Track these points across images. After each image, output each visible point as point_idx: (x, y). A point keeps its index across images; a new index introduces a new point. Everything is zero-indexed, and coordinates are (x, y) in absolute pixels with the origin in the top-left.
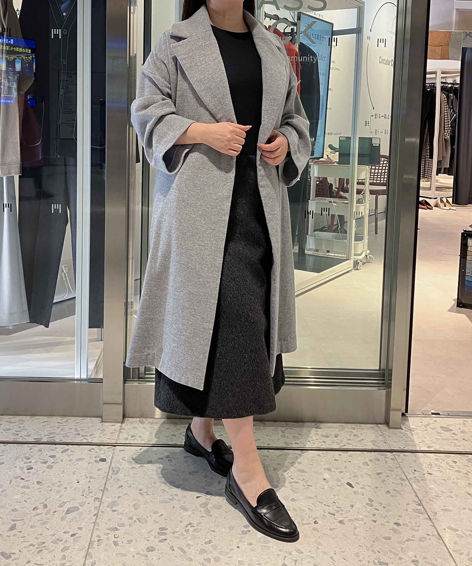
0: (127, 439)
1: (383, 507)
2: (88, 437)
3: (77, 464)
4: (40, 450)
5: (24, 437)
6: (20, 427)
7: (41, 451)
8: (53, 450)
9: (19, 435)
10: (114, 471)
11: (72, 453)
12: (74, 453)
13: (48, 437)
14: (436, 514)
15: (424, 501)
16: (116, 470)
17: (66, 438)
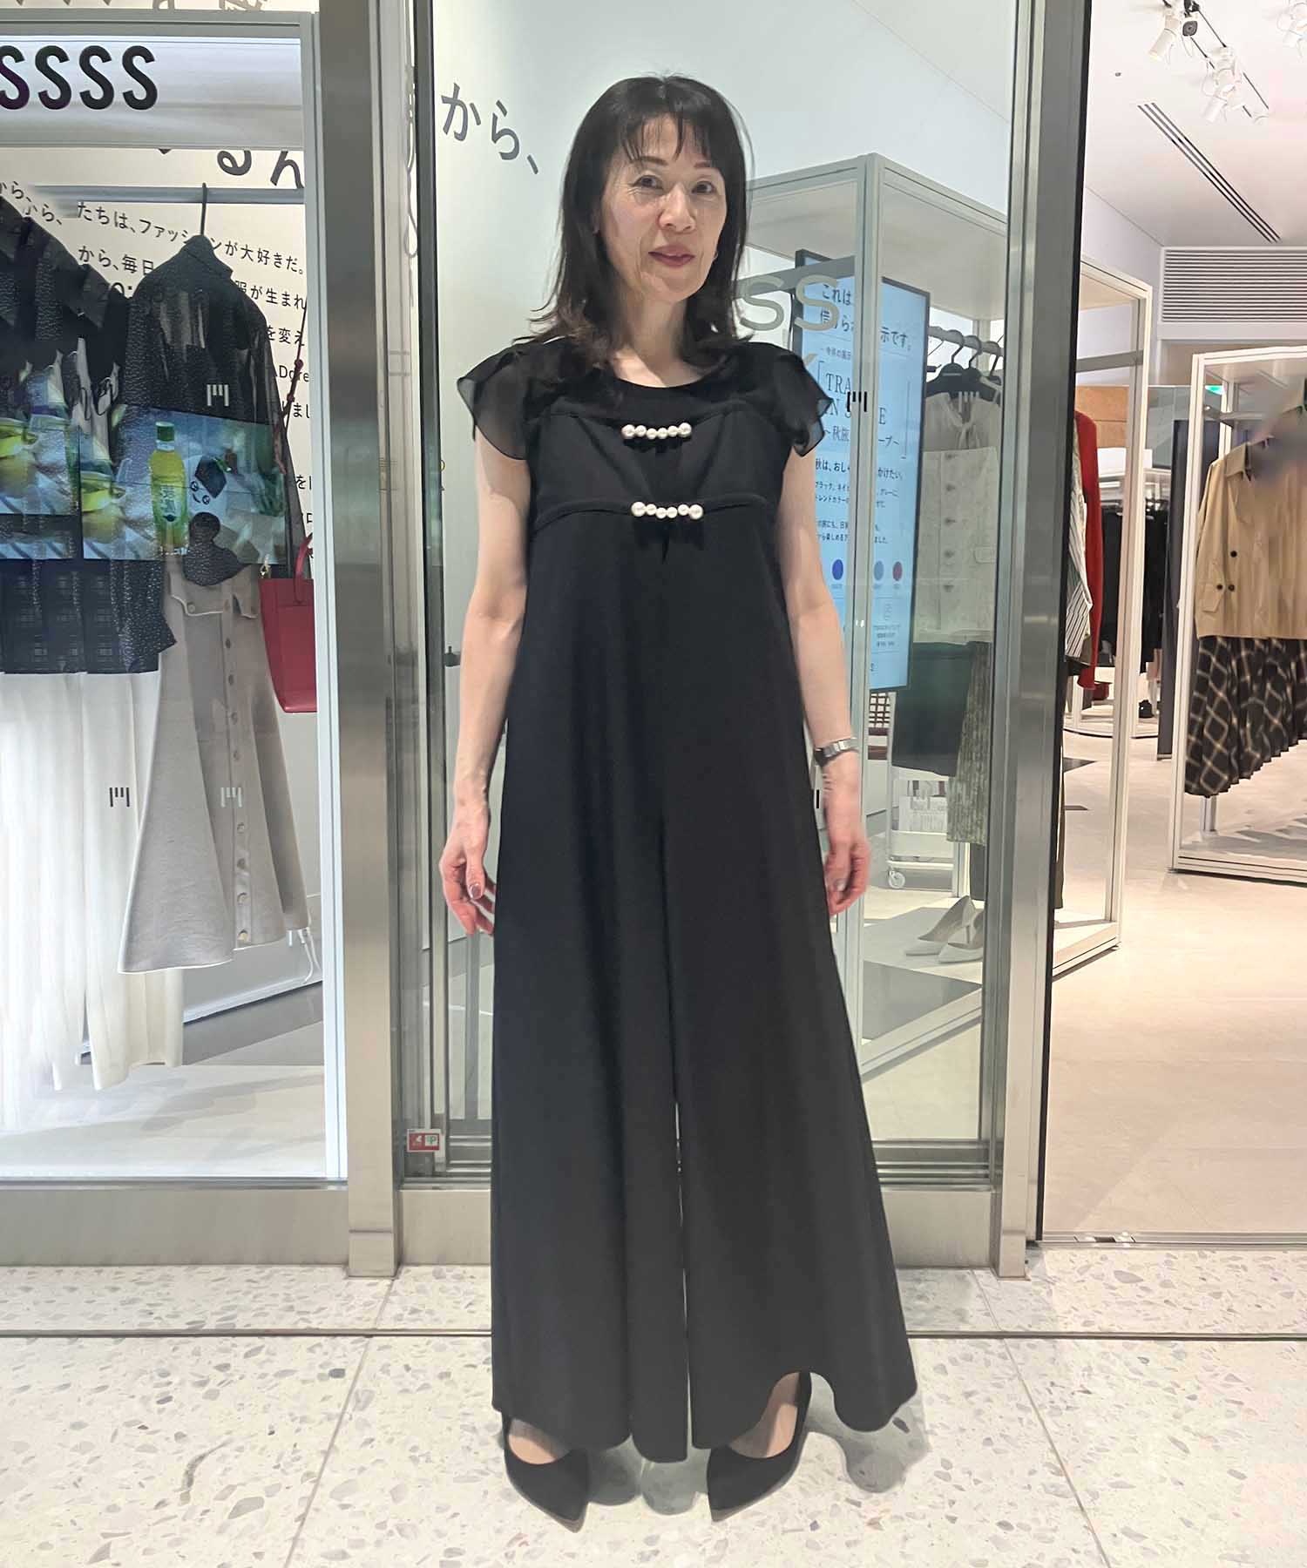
0: (399, 1318)
1: (975, 1480)
2: (311, 1315)
3: (276, 1385)
4: (196, 1353)
5: (166, 1319)
6: (159, 1294)
7: (199, 1354)
8: (226, 1351)
9: (154, 1316)
10: (358, 1401)
11: (267, 1356)
12: (272, 1358)
13: (219, 1317)
14: (1095, 1495)
15: (1070, 1462)
16: (363, 1399)
17: (261, 1319)
